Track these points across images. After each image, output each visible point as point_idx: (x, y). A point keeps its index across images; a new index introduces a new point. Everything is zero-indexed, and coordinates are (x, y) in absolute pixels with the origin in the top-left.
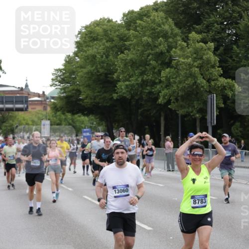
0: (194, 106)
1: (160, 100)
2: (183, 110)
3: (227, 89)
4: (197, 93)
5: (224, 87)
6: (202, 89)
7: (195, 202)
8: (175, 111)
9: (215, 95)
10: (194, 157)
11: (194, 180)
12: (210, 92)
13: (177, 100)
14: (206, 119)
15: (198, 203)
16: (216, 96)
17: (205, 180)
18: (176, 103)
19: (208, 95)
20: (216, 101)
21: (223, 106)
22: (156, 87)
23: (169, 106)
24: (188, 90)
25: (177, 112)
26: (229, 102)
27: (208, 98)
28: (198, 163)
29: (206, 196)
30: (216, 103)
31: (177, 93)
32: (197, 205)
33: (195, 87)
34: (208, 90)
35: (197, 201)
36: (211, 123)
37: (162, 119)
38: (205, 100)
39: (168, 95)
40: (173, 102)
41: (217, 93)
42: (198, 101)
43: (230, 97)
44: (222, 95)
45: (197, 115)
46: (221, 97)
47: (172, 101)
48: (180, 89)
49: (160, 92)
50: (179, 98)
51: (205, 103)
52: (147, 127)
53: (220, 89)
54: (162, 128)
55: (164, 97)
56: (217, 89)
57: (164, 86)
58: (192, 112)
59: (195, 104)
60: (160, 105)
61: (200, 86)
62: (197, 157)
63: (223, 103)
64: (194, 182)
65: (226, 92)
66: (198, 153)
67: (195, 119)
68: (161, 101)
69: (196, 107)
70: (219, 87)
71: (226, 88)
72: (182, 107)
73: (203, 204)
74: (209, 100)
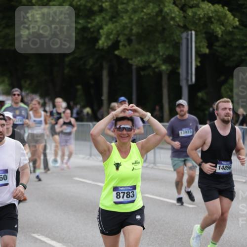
0: (158, 52)
1: (100, 42)
2: (139, 59)
3: (215, 22)
4: (164, 29)
5: (210, 18)
6: (172, 23)
7: (118, 196)
8: (126, 60)
9: (193, 32)
10: (120, 132)
11: (118, 166)
12: (186, 28)
13: (129, 41)
14: (178, 74)
15: (123, 197)
16: (196, 35)
17: (133, 166)
18: (128, 47)
19: (182, 33)
20: (196, 43)
21: (207, 51)
22: (94, 20)
23: (117, 52)
24: (149, 23)
25: (130, 62)
26: (217, 44)
27: (181, 38)
28: (126, 140)
29: (134, 187)
30: (196, 47)
31: (129, 29)
32: (121, 200)
33: (160, 18)
34: (181, 24)
35: (121, 195)
36: (187, 81)
37: (105, 73)
38: (177, 41)
39: (114, 32)
40: (123, 45)
41: (198, 30)
42: (165, 42)
43: (220, 36)
44: (206, 33)
45: (164, 67)
46: (204, 35)
47: (121, 44)
48: (134, 22)
49: (101, 28)
50: (133, 38)
51: (177, 46)
52: (79, 87)
53: (202, 22)
54: (105, 90)
55: (108, 37)
56: (197, 21)
57: (107, 18)
58: (154, 62)
59: (160, 49)
60: (102, 49)
61: (169, 18)
62: (125, 132)
63: (208, 47)
64: (117, 169)
65: (212, 27)
66: (126, 126)
67: (159, 75)
68: (102, 43)
69: (161, 54)
70: (200, 19)
71: (213, 20)
72: (138, 53)
73: (131, 199)
74: (184, 42)
